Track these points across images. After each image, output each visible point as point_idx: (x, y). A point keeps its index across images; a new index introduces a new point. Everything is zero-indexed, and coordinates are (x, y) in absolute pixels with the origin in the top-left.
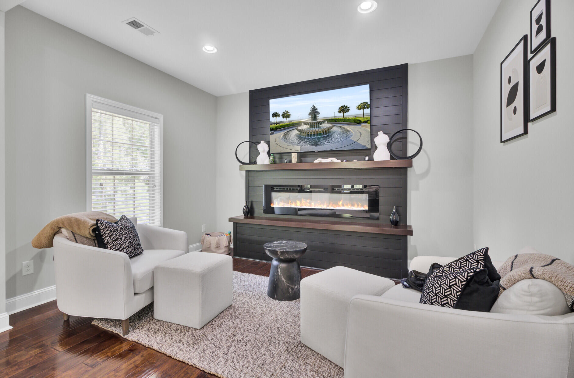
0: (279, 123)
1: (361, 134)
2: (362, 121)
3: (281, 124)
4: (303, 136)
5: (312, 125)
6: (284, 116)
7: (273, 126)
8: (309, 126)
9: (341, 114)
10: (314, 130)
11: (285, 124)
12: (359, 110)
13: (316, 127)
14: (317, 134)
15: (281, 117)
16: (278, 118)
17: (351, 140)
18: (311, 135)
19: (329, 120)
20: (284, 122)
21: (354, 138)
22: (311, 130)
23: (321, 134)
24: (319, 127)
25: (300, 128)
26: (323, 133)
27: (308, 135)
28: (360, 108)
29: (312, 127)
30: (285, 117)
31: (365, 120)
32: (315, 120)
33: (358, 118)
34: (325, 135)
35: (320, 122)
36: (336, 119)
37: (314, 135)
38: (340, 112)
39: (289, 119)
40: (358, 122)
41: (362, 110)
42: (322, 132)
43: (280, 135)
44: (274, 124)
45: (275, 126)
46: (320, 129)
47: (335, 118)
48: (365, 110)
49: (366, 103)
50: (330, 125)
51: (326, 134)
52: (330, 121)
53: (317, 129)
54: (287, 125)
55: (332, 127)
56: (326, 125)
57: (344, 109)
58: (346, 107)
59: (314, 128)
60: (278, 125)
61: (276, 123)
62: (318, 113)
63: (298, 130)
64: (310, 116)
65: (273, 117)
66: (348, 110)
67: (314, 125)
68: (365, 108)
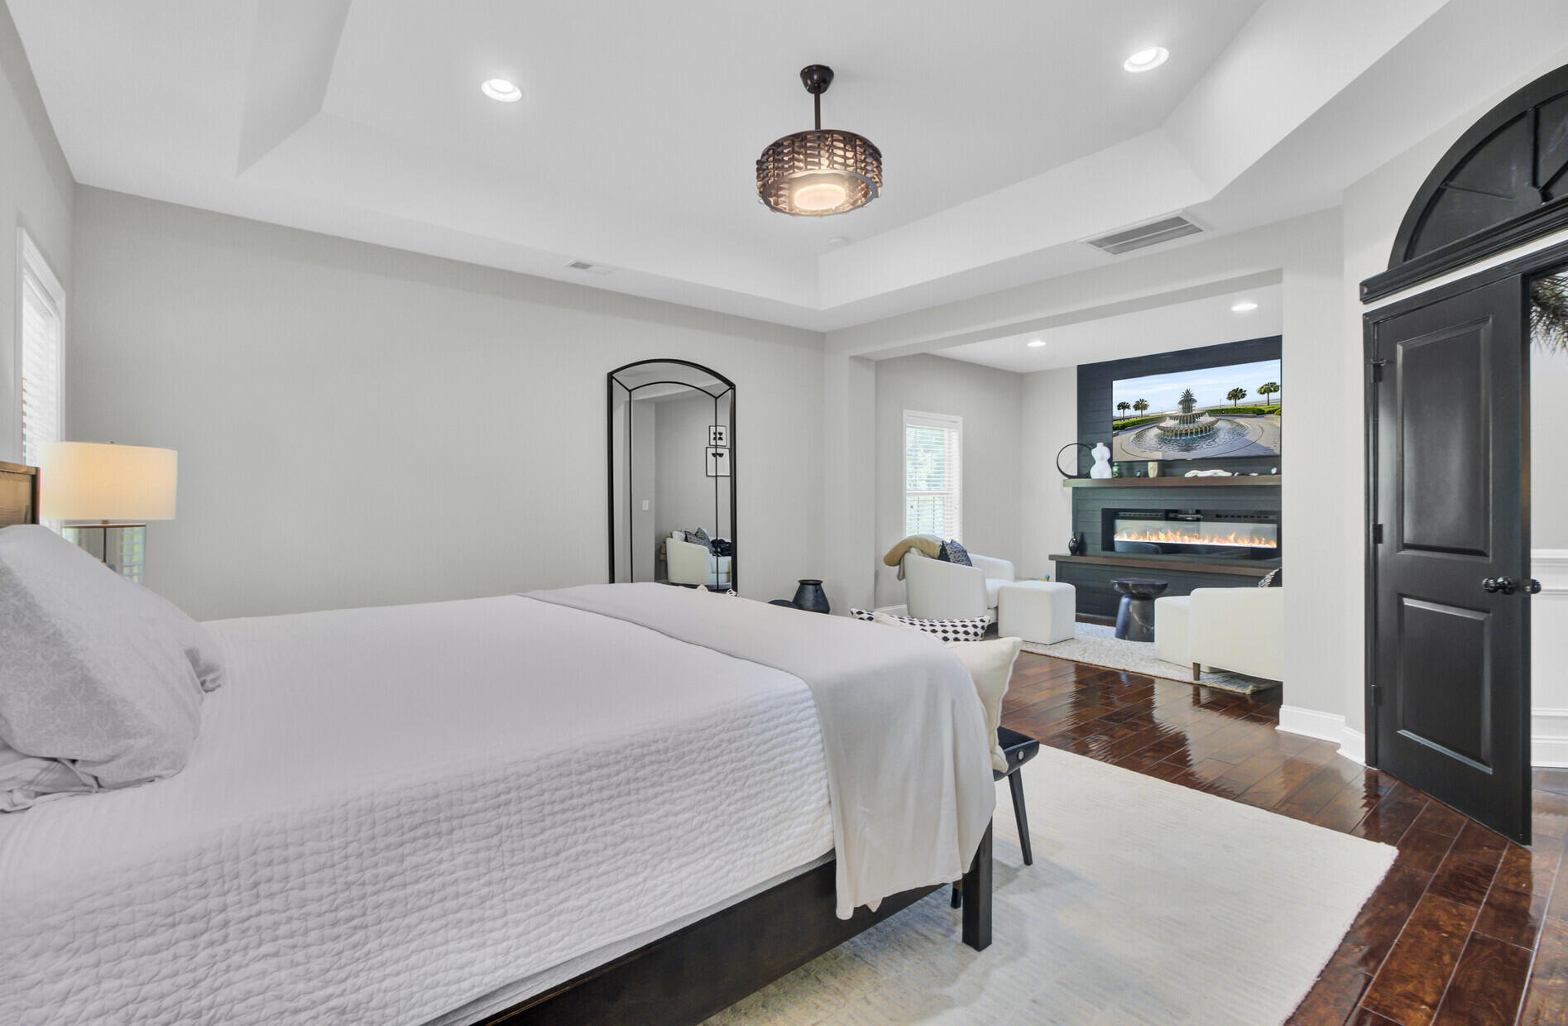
0: (1128, 418)
1: (1263, 431)
2: (1266, 410)
3: (1131, 420)
4: (1167, 437)
5: (1183, 421)
6: (1137, 407)
7: (1118, 422)
8: (1178, 421)
9: (1233, 402)
10: (1186, 426)
11: (1138, 419)
12: (1261, 395)
13: (1190, 423)
14: (1192, 433)
15: (1132, 409)
16: (1126, 410)
17: (1248, 441)
18: (1181, 435)
19: (1211, 411)
20: (1136, 417)
21: (1250, 437)
22: (1182, 426)
23: (1197, 433)
24: (1194, 422)
25: (1162, 424)
26: (1201, 431)
27: (1176, 435)
28: (1263, 391)
29: (1183, 423)
30: (1139, 409)
31: (1271, 409)
32: (1189, 412)
33: (1261, 408)
34: (1204, 434)
35: (1196, 414)
36: (1223, 410)
37: (1186, 434)
38: (1230, 398)
39: (1144, 412)
40: (1258, 412)
41: (1266, 394)
42: (1199, 430)
43: (1132, 435)
44: (1120, 420)
45: (1122, 422)
46: (1196, 425)
47: (1222, 408)
48: (1270, 394)
49: (1273, 384)
50: (1213, 419)
51: (1206, 432)
52: (1213, 412)
53: (1191, 426)
54: (1142, 421)
55: (1217, 422)
56: (1206, 419)
57: (1237, 394)
58: (1241, 390)
59: (1187, 423)
60: (1126, 421)
61: (1124, 419)
62: (1195, 401)
63: (1160, 428)
64: (1181, 406)
65: (1119, 409)
66: (1243, 396)
67: (1187, 420)
68: (1271, 391)
